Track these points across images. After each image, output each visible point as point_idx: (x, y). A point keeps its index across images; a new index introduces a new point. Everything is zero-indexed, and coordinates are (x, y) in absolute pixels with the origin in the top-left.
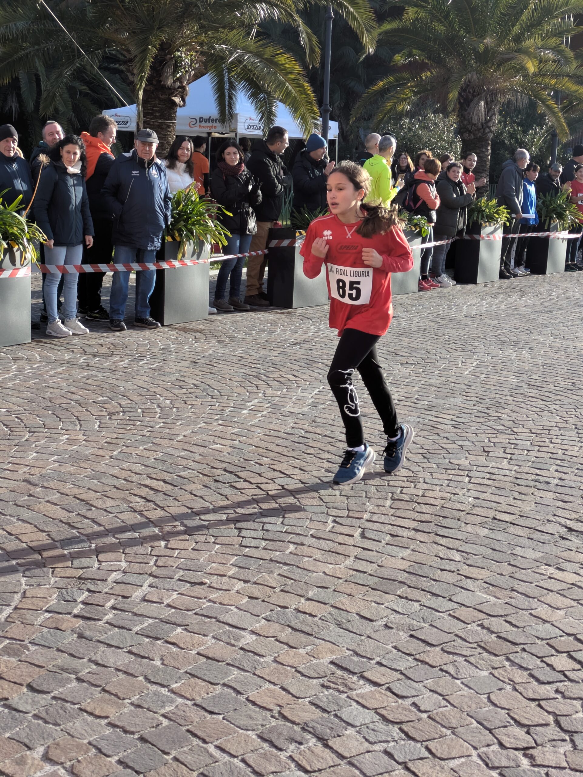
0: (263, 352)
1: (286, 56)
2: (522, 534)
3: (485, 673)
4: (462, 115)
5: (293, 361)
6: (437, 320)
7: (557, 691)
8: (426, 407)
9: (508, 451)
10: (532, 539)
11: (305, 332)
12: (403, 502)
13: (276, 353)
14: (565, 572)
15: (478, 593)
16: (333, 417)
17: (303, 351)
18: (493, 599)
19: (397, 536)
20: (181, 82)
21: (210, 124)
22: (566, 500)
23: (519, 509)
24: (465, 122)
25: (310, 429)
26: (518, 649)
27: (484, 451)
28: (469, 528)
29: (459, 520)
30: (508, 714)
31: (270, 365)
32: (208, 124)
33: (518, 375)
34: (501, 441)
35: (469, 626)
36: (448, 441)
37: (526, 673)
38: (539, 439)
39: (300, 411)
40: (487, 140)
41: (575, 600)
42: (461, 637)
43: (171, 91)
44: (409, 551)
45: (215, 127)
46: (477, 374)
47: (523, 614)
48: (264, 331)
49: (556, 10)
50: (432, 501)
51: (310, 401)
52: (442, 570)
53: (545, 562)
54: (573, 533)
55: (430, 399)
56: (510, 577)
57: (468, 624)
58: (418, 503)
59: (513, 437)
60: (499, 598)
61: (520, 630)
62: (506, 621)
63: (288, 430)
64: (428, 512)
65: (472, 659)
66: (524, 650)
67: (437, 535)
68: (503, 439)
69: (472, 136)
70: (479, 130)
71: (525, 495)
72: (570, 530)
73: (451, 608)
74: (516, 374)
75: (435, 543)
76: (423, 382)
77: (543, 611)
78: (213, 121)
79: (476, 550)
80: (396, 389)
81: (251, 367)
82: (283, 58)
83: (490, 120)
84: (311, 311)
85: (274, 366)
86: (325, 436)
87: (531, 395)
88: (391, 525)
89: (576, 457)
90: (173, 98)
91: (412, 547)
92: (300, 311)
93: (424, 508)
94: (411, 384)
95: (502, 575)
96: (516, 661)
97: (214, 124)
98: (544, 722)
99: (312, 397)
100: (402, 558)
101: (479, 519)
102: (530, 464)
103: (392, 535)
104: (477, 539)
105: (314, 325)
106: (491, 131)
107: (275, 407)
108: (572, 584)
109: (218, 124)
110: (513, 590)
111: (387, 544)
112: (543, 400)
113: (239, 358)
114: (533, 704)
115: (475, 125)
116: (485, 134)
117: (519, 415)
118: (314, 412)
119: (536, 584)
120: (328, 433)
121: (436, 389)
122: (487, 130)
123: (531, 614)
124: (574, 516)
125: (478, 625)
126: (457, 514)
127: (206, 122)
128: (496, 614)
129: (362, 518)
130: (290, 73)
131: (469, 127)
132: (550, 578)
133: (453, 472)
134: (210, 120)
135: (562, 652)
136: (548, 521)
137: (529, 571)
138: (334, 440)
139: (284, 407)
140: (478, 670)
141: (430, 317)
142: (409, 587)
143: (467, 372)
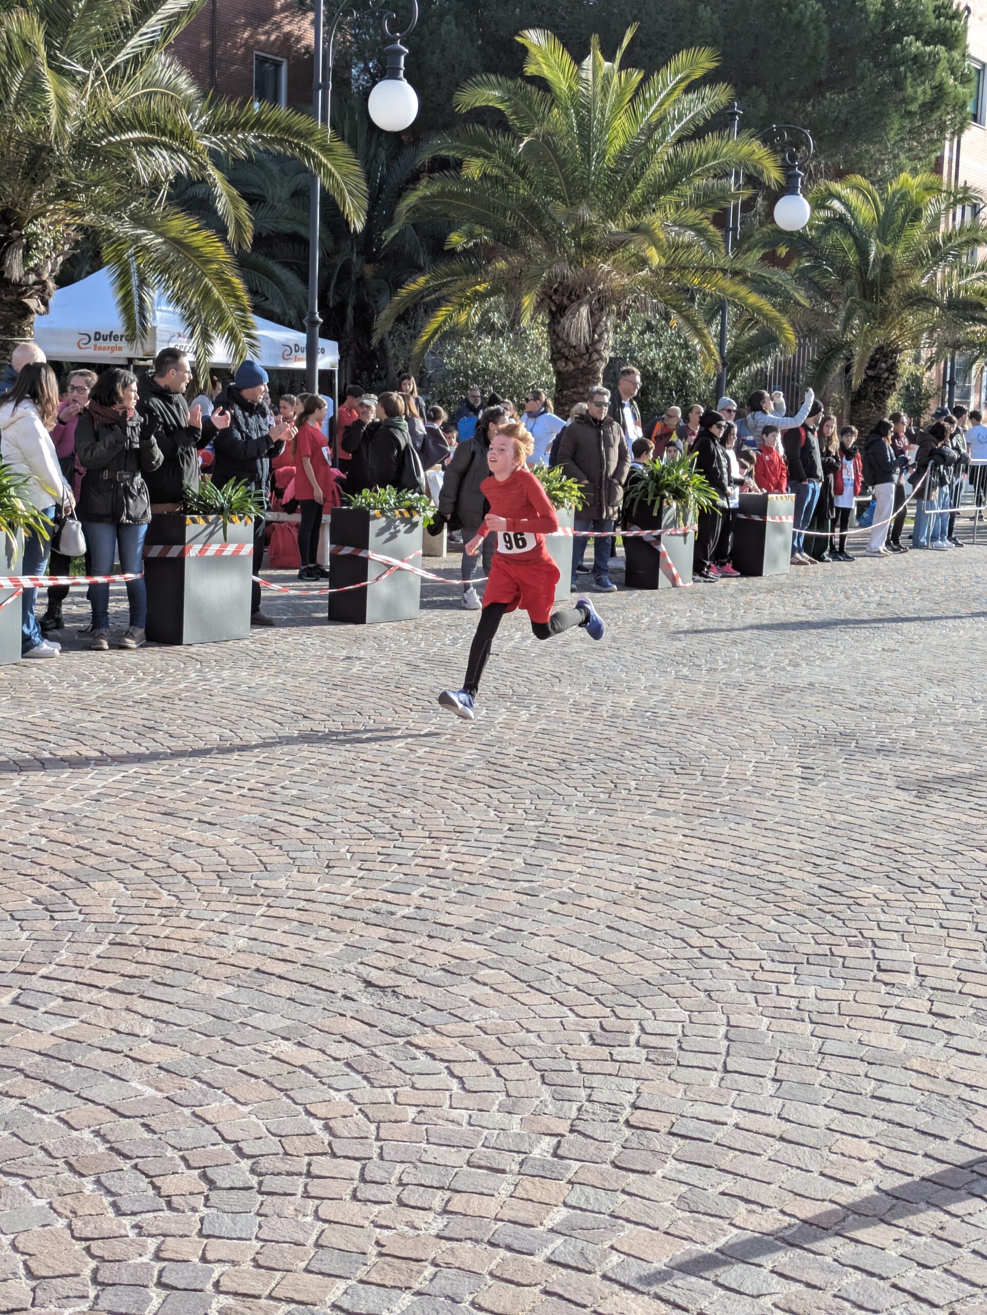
0: (78, 715)
1: (205, 233)
2: (283, 993)
3: (42, 1202)
4: (554, 332)
5: (118, 730)
6: (419, 663)
7: (136, 1226)
8: (286, 800)
9: (367, 865)
10: (293, 1000)
11: (175, 682)
12: (124, 948)
13: (98, 717)
14: (305, 1049)
15: (134, 1084)
16: (114, 817)
17: (147, 714)
18: (150, 1092)
19: (73, 1000)
20: (39, 275)
21: (112, 343)
22: (398, 939)
23: (310, 954)
24: (560, 344)
25: (61, 837)
26: (127, 1165)
27: (328, 867)
28: (204, 987)
29: (196, 973)
30: (25, 1263)
31: (74, 735)
32: (108, 344)
33: (485, 748)
34: (368, 850)
35: (75, 1134)
36: (281, 853)
37: (107, 1200)
38: (433, 847)
39: (65, 808)
40: (596, 372)
41: (281, 1090)
42: (46, 1150)
43: (20, 289)
44: (74, 1022)
45: (120, 349)
46: (414, 748)
47: (181, 1113)
48: (103, 680)
49: (699, 165)
50: (173, 945)
51: (94, 792)
52: (103, 1049)
53: (284, 1034)
54: (370, 989)
55: (304, 787)
56: (209, 1058)
57: (76, 1130)
58: (148, 948)
59: (392, 844)
60: (161, 1091)
61: (156, 1137)
62: (144, 1125)
63: (21, 838)
64: (155, 961)
65: (34, 1184)
66: (135, 1167)
67: (142, 997)
68: (375, 845)
69: (571, 367)
70: (581, 356)
71: (338, 932)
72: (369, 984)
73: (69, 1105)
74: (480, 747)
75: (128, 1009)
76: (312, 761)
77: (217, 1107)
78: (116, 338)
79: (187, 1018)
80: (261, 772)
81: (37, 740)
82: (200, 238)
83: (599, 341)
84: (212, 649)
85: (79, 737)
86: (78, 847)
87: (478, 778)
88: (77, 982)
89: (471, 873)
90: (26, 301)
91: (83, 1017)
92: (193, 649)
93: (154, 957)
94: (290, 764)
95: (197, 1055)
96: (107, 1184)
97: (119, 344)
98: (72, 1272)
99: (104, 787)
100: (52, 1034)
101: (229, 971)
102: (386, 885)
103: (65, 999)
104: (201, 1002)
105: (200, 671)
106: (601, 358)
107: (26, 801)
108: (302, 1067)
109: (123, 344)
110: (194, 1078)
111: (46, 1012)
112: (490, 787)
113: (28, 726)
114: (79, 1246)
115: (575, 347)
116: (591, 361)
117: (432, 810)
118: (87, 811)
119: (241, 1067)
120: (85, 842)
121: (328, 771)
122: (595, 356)
123: (194, 1113)
124: (393, 962)
125: (93, 1132)
126: (198, 964)
127: (105, 340)
128: (133, 1114)
129: (34, 974)
130: (210, 261)
131: (566, 351)
132: (273, 1058)
133: (248, 900)
134: (111, 336)
135: (195, 1168)
136: (344, 971)
137: (248, 1048)
138: (88, 853)
139: (42, 801)
140: (33, 1198)
141: (411, 658)
142: (27, 1076)
143: (402, 744)
